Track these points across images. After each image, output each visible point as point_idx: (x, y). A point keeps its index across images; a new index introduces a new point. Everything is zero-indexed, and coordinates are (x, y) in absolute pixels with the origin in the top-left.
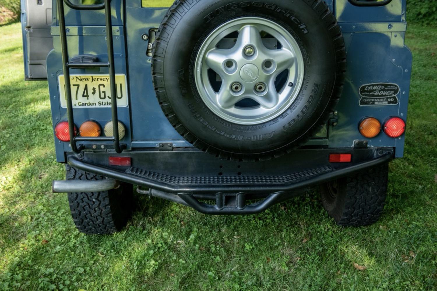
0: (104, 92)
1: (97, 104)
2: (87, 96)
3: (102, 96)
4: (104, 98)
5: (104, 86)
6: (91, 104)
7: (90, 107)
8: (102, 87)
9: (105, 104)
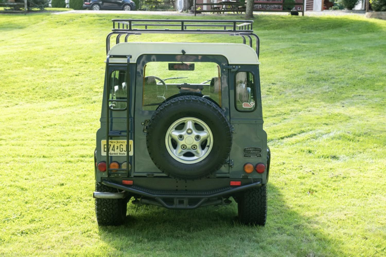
0: (122, 148)
1: (119, 154)
2: (114, 150)
3: (121, 150)
4: (122, 151)
5: (122, 146)
6: (116, 154)
7: (115, 155)
8: (121, 146)
9: (122, 154)
